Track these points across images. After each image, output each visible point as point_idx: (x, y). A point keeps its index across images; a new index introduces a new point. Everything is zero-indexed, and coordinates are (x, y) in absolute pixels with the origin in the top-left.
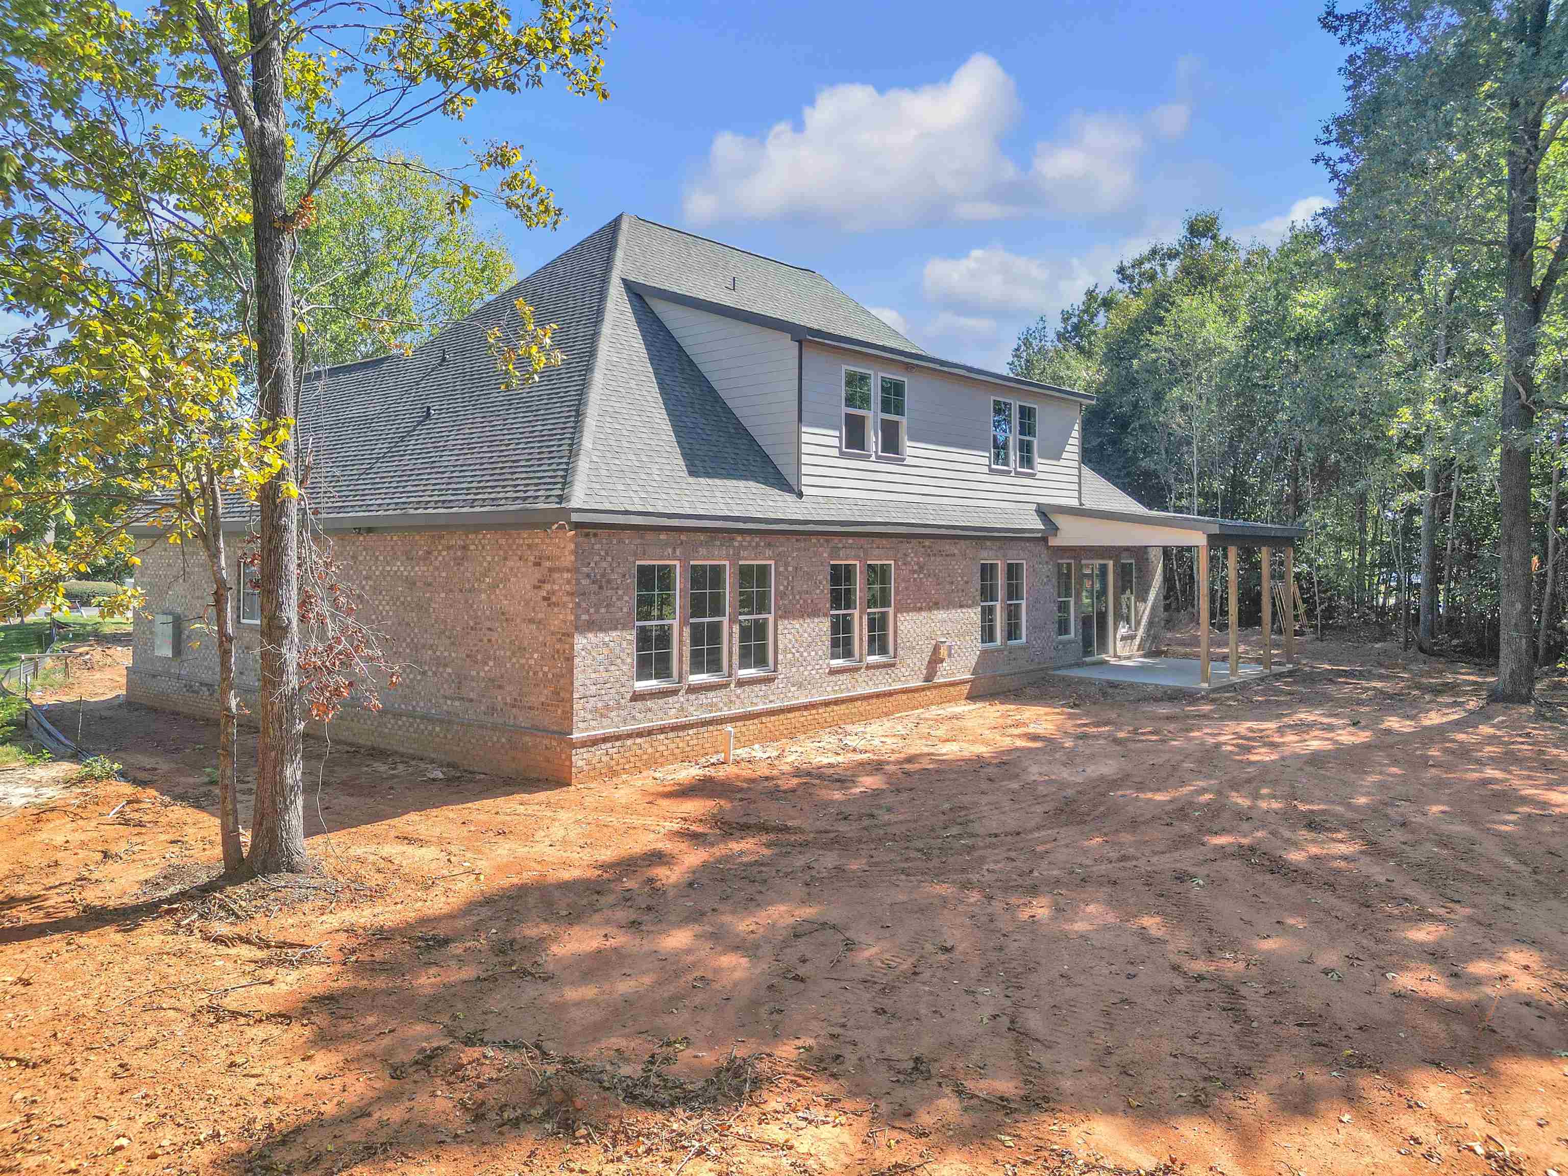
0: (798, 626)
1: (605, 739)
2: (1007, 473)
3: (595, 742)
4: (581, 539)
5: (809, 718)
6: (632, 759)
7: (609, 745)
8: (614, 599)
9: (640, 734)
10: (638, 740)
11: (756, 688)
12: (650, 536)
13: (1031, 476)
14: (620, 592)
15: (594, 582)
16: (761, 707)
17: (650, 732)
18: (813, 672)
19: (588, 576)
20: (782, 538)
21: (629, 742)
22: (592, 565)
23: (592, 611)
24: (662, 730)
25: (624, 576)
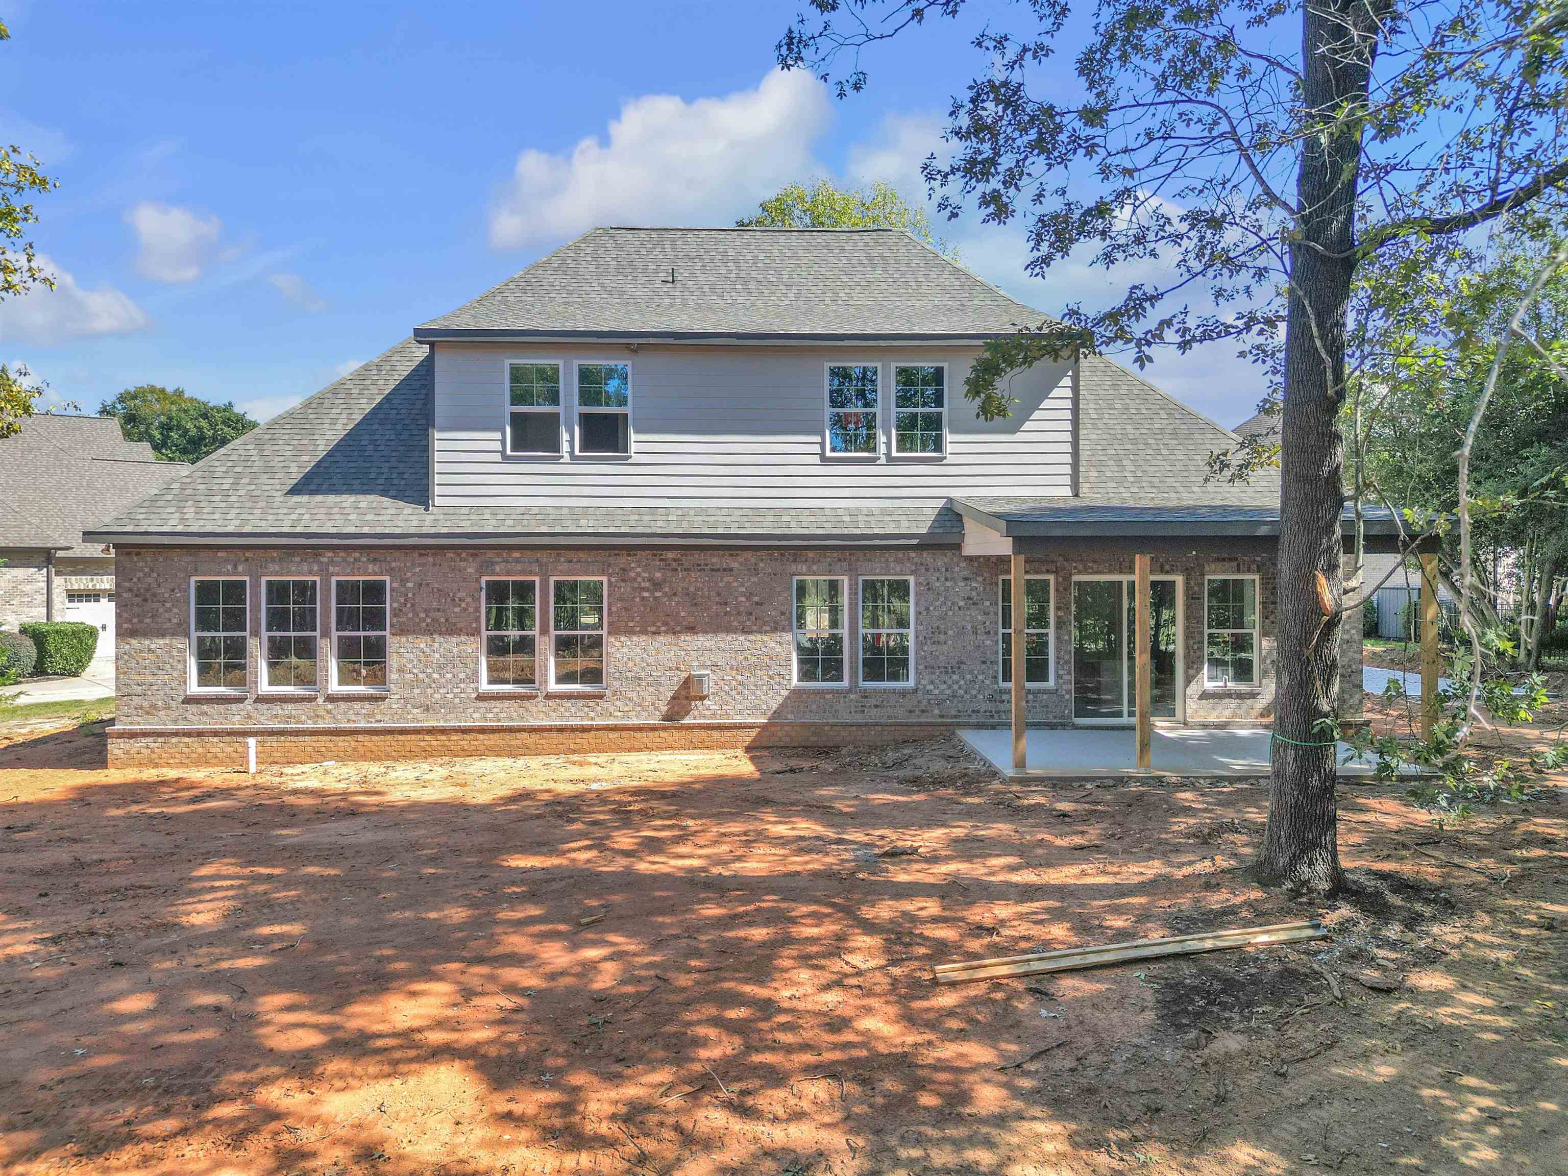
0: (423, 645)
1: (145, 734)
2: (872, 461)
3: (133, 735)
4: (122, 558)
5: (435, 743)
6: (177, 756)
7: (151, 739)
8: (161, 610)
9: (188, 734)
10: (186, 740)
11: (357, 706)
12: (203, 554)
13: (938, 461)
14: (168, 605)
15: (136, 596)
16: (362, 725)
17: (200, 734)
18: (450, 696)
19: (130, 590)
20: (397, 554)
21: (174, 740)
22: (135, 580)
23: (135, 620)
24: (215, 733)
25: (173, 590)
